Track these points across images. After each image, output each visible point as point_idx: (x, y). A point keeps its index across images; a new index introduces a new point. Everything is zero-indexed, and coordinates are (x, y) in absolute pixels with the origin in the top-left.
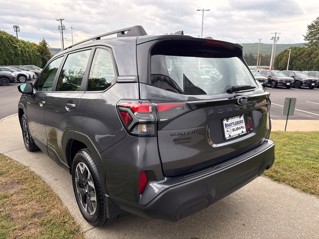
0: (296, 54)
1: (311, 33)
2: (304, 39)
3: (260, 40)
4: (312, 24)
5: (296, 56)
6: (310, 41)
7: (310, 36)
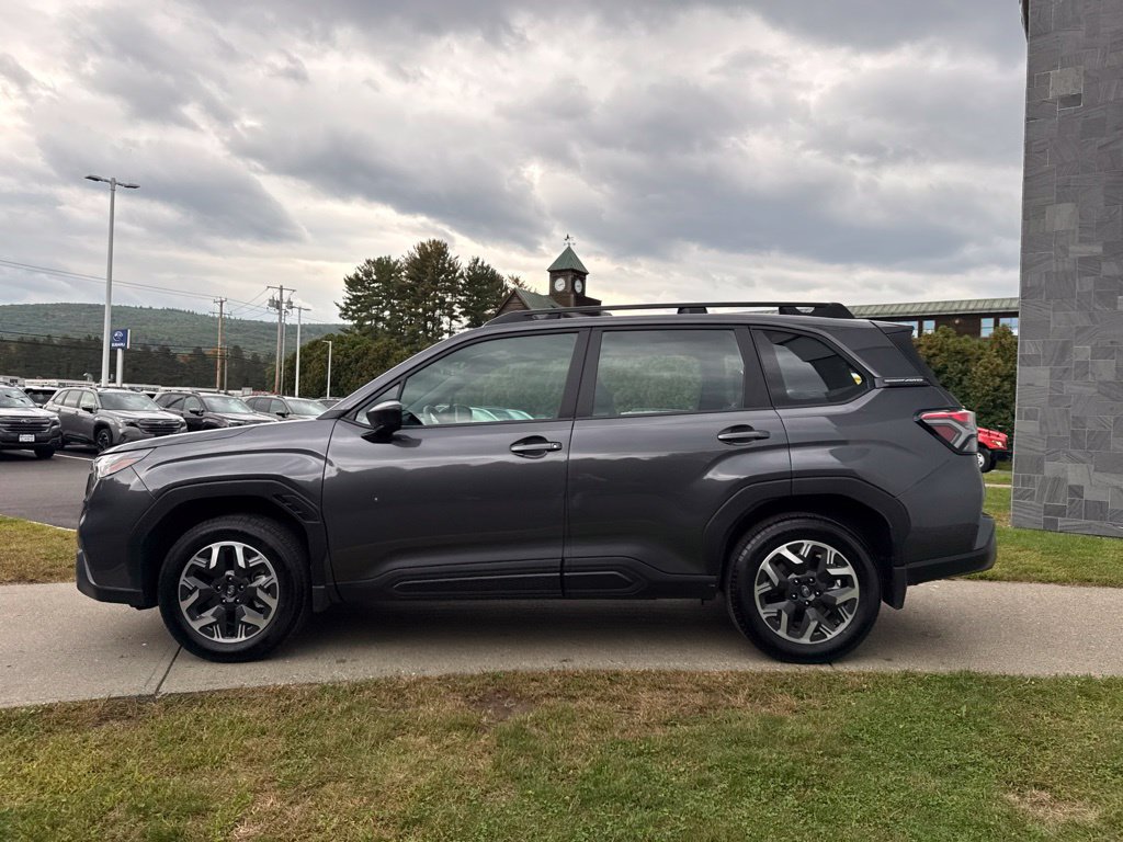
0: (346, 355)
1: (356, 300)
2: (340, 315)
3: (222, 302)
4: (357, 275)
5: (346, 360)
6: (355, 322)
7: (354, 308)
